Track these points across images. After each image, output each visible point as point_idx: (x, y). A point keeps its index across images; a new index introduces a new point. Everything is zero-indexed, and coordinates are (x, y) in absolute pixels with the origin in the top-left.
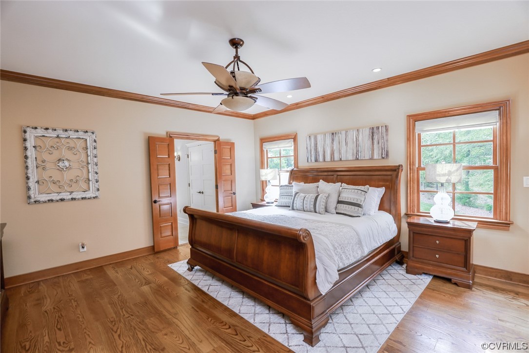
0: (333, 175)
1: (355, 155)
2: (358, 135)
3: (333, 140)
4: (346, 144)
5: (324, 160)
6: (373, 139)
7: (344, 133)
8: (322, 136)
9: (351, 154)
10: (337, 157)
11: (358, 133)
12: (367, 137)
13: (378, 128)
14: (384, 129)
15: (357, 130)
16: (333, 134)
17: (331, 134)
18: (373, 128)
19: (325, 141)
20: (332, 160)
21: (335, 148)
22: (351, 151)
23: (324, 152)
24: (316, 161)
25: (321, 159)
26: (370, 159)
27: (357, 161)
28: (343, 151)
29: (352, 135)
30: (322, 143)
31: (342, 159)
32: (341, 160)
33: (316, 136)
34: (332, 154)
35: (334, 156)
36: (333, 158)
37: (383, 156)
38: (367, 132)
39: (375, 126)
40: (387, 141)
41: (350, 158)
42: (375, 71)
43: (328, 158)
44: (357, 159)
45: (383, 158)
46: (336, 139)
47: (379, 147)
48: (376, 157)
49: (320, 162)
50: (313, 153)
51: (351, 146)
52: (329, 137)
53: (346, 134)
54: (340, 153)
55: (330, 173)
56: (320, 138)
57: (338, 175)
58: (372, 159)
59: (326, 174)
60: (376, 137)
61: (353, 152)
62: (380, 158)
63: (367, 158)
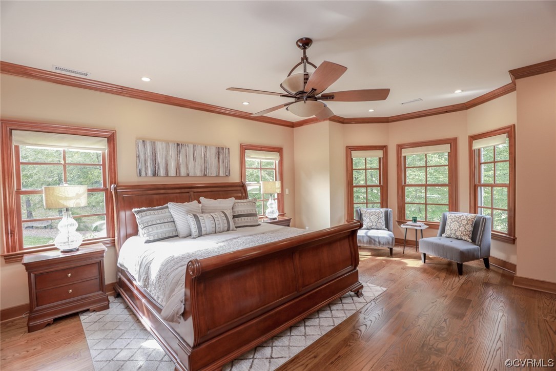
0: (188, 193)
1: (204, 171)
2: (206, 151)
3: (178, 152)
4: (194, 159)
5: (167, 175)
6: (219, 158)
7: (191, 146)
8: (164, 145)
9: (199, 170)
10: (183, 172)
11: (206, 150)
12: (214, 156)
13: (223, 149)
14: (227, 150)
15: (205, 147)
16: (178, 145)
17: (176, 145)
18: (219, 148)
19: (168, 151)
20: (178, 175)
21: (181, 161)
22: (199, 167)
23: (167, 165)
24: (155, 174)
25: (162, 172)
26: (217, 176)
27: (205, 178)
28: (191, 166)
29: (200, 151)
30: (164, 153)
31: (190, 175)
32: (188, 175)
33: (154, 143)
34: (178, 168)
35: (179, 170)
36: (179, 173)
37: (227, 174)
38: (214, 151)
39: (220, 147)
40: (229, 161)
41: (199, 173)
42: (244, 103)
43: (172, 172)
44: (205, 175)
45: (227, 176)
46: (183, 151)
47: (223, 166)
48: (221, 174)
49: (160, 176)
50: (149, 163)
51: (199, 161)
52: (173, 147)
53: (194, 148)
54: (187, 168)
55: (183, 190)
56: (160, 147)
57: (194, 192)
58: (218, 176)
59: (178, 191)
60: (221, 156)
61: (201, 168)
62: (225, 175)
63: (214, 175)
